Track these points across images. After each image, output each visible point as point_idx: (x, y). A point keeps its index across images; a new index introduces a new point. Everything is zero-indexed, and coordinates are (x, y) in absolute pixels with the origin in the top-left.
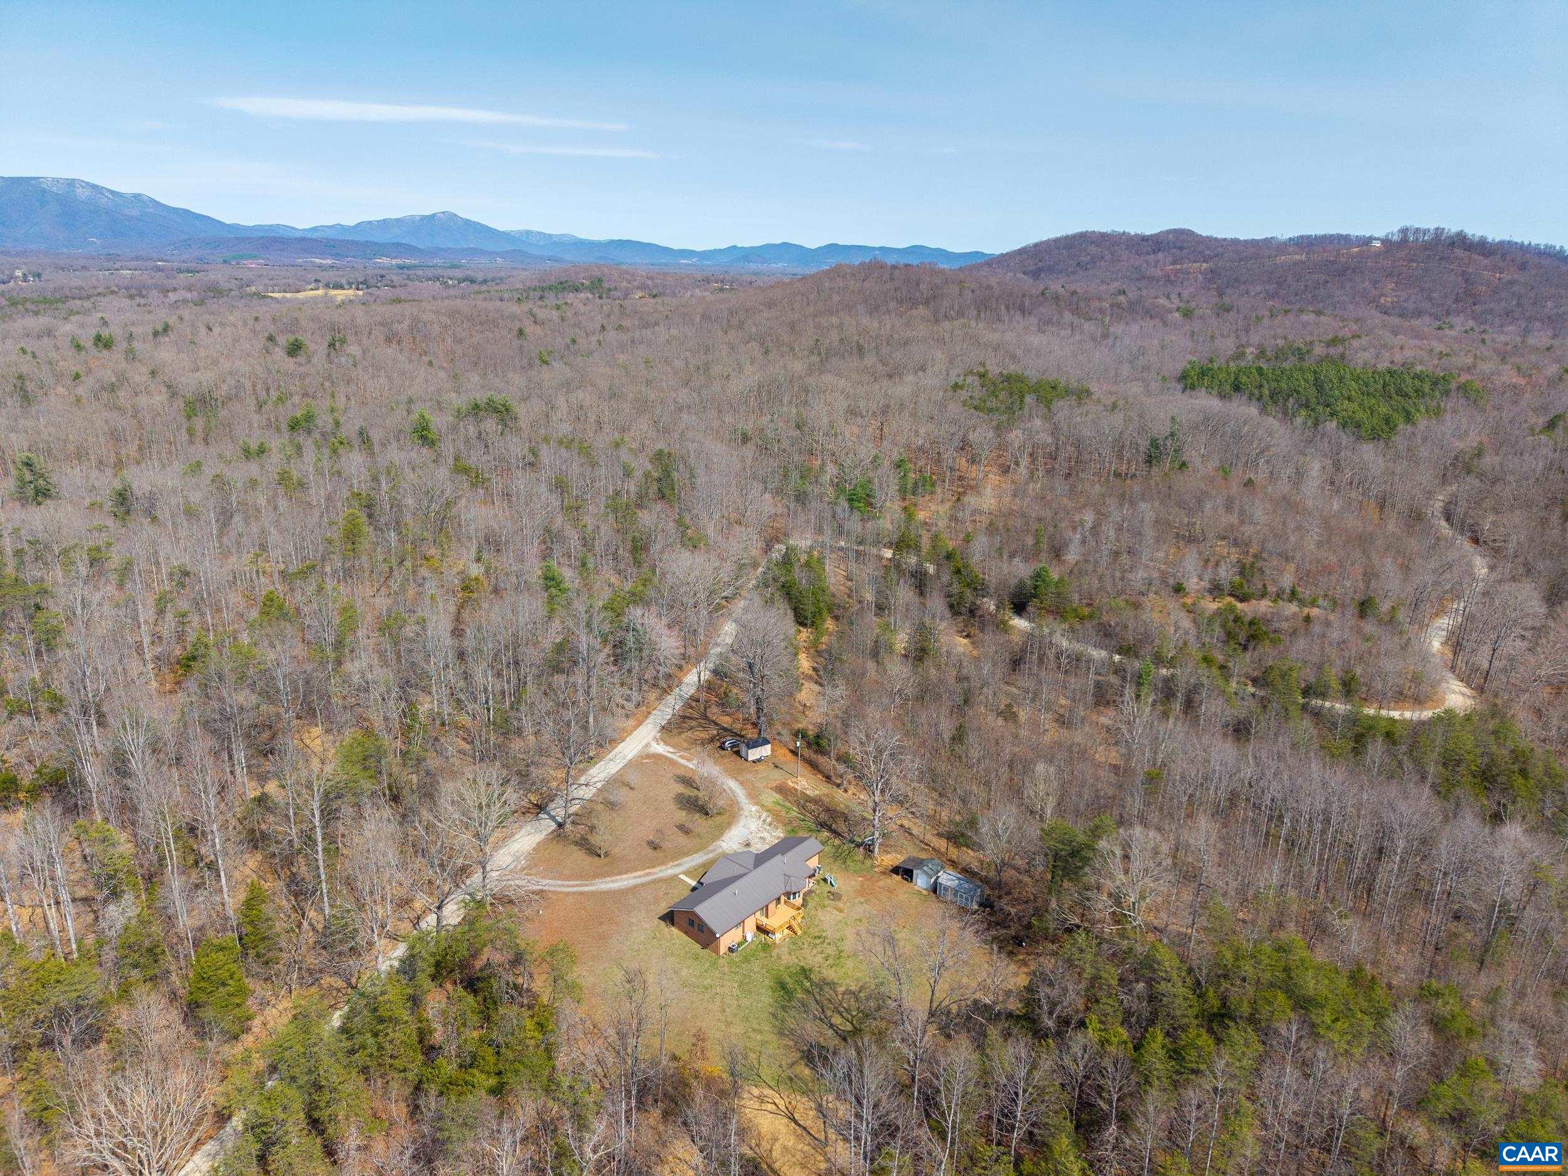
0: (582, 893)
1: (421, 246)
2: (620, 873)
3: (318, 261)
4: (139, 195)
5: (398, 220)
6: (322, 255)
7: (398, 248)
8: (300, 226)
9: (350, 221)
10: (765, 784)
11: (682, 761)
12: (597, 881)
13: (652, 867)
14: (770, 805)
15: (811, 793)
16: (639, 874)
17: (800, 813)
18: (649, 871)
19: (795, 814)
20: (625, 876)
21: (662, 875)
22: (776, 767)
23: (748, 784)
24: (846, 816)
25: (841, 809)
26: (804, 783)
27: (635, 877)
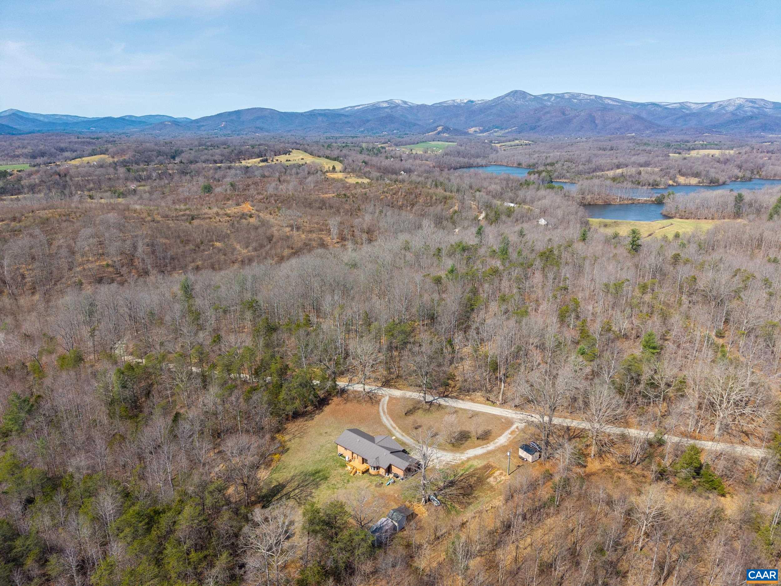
0: (377, 413)
10: (492, 461)
11: (509, 431)
12: (388, 416)
13: (399, 428)
14: (470, 463)
15: (491, 480)
16: (394, 425)
17: (462, 475)
18: (397, 428)
19: (462, 473)
20: (392, 422)
21: (394, 431)
22: (519, 466)
23: (491, 455)
24: (469, 495)
25: (476, 494)
26: (503, 478)
27: (391, 425)
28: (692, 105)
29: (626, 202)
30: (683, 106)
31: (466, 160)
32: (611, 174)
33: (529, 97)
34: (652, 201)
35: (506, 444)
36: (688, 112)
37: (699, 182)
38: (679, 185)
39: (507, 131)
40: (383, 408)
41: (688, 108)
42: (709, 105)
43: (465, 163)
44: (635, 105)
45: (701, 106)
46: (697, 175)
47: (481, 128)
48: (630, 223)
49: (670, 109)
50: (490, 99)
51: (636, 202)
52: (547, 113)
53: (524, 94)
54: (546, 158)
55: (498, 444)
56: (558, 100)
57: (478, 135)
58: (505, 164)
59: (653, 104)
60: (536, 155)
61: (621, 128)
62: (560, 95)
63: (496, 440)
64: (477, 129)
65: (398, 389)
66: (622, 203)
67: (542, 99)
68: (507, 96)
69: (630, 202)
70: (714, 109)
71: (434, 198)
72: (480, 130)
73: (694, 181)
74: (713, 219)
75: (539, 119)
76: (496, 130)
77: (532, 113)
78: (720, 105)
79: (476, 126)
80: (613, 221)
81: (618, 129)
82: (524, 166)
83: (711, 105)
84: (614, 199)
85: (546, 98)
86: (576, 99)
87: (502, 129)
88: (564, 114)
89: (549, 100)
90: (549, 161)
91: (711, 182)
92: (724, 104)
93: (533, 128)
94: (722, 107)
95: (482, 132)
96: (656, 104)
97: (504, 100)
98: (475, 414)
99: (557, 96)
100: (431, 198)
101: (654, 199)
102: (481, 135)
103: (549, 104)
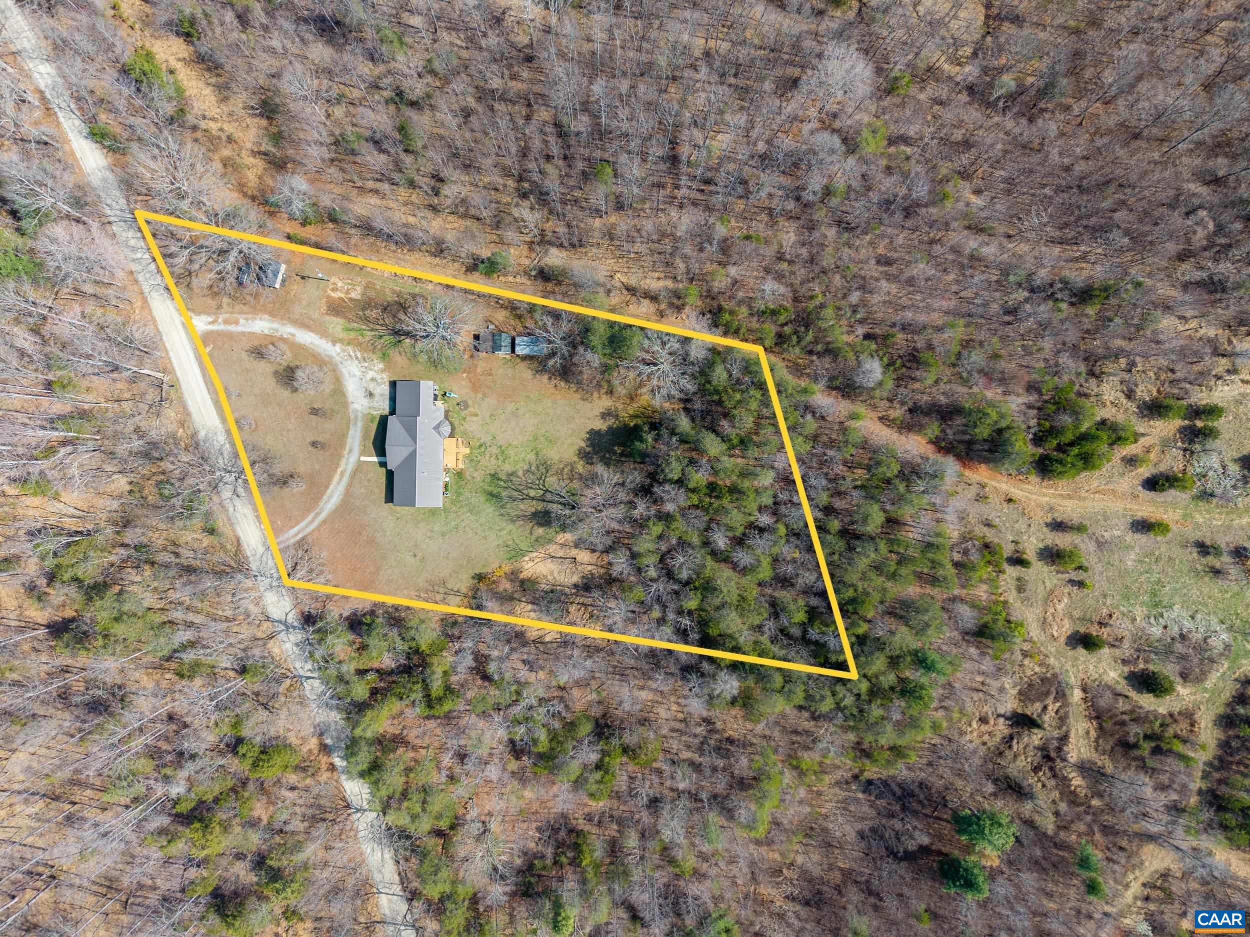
0: (325, 521)
10: (318, 311)
11: (232, 328)
12: (321, 504)
13: (338, 465)
14: (343, 335)
15: (356, 295)
16: (336, 478)
17: (372, 330)
18: (339, 470)
19: (369, 333)
20: (331, 487)
21: (350, 467)
22: (303, 278)
23: (306, 320)
24: (401, 304)
25: (390, 297)
26: (340, 284)
27: (338, 483)
35: (266, 317)
40: (307, 526)
55: (275, 325)
63: (266, 332)
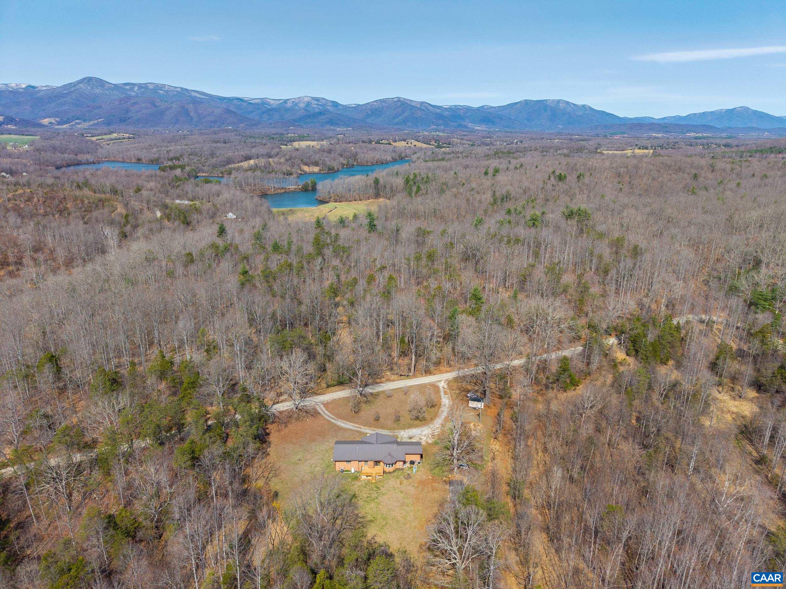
0: (329, 421)
1: (719, 127)
2: (351, 422)
3: (654, 135)
4: (585, 105)
5: (711, 112)
6: (658, 132)
7: (694, 128)
8: (657, 117)
9: (684, 114)
11: (442, 393)
12: (339, 420)
13: (365, 426)
15: (474, 433)
16: (356, 425)
20: (351, 424)
22: (478, 415)
26: (479, 428)
27: (354, 426)
28: (271, 101)
29: (279, 191)
30: (264, 102)
31: (72, 156)
32: (246, 166)
33: (107, 86)
34: (300, 189)
35: (451, 403)
36: (268, 107)
37: (320, 170)
38: (306, 173)
39: (92, 122)
40: (328, 415)
41: (269, 104)
42: (284, 102)
43: (70, 159)
44: (222, 99)
45: (278, 102)
46: (316, 164)
47: (57, 119)
48: (303, 210)
49: (255, 104)
50: (59, 86)
51: (287, 190)
52: (134, 104)
53: (101, 83)
54: (168, 152)
55: (447, 406)
56: (143, 90)
57: (56, 127)
58: (121, 160)
59: (238, 99)
60: (155, 150)
61: (216, 121)
62: (143, 86)
63: (443, 403)
64: (52, 120)
65: (320, 394)
66: (276, 192)
67: (124, 89)
68: (80, 83)
69: (283, 191)
70: (289, 105)
71: (86, 202)
72: (56, 121)
73: (316, 169)
74: (361, 200)
75: (127, 111)
76: (78, 121)
77: (117, 103)
78: (293, 102)
79: (50, 117)
80: (288, 209)
81: (215, 122)
82: (144, 161)
83: (286, 101)
84: (269, 189)
85: (128, 87)
86: (162, 90)
87: (85, 121)
88: (155, 106)
89: (132, 90)
90: (172, 155)
91: (329, 169)
92: (297, 101)
93: (123, 120)
94: (295, 104)
95: (59, 123)
96: (240, 99)
97: (77, 87)
98: (406, 391)
99: (140, 86)
100: (83, 202)
101: (300, 187)
102: (60, 127)
103: (133, 94)
